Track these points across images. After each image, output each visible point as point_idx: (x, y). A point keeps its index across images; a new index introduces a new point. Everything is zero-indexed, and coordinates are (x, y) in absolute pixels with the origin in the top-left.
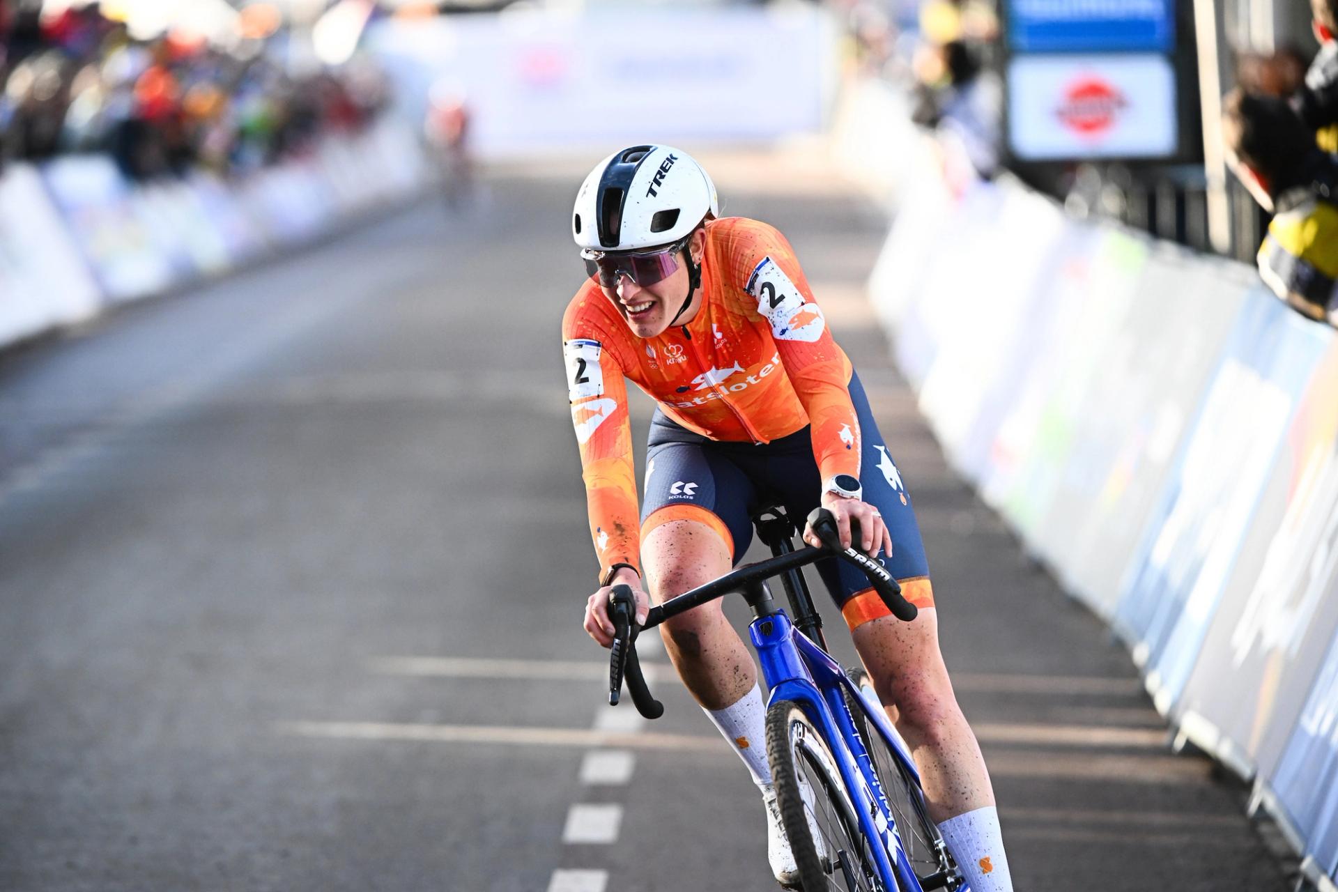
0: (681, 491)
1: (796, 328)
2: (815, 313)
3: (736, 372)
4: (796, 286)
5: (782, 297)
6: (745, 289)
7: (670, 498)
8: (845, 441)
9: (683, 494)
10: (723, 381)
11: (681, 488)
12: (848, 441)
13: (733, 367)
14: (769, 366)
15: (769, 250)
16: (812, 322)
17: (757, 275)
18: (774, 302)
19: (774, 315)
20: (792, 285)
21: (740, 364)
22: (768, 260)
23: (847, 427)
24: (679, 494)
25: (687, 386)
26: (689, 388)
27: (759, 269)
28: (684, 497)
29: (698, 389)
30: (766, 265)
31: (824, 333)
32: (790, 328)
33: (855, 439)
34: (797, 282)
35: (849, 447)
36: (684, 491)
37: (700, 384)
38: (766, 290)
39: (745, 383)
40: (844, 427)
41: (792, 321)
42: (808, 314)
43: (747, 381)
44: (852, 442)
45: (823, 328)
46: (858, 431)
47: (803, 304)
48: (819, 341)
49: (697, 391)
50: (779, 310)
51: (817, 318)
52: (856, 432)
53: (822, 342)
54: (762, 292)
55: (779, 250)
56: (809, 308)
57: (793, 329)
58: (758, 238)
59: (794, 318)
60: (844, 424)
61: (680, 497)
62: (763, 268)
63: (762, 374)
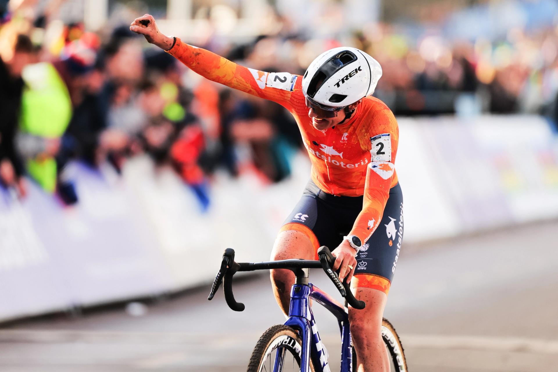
0: (299, 217)
1: (380, 169)
2: (391, 168)
3: (339, 156)
4: (392, 153)
5: (384, 153)
6: (371, 138)
7: (293, 220)
8: (369, 225)
9: (300, 219)
10: (332, 155)
11: (300, 216)
12: (370, 226)
13: (340, 153)
14: (353, 166)
15: (391, 132)
16: (388, 171)
17: (380, 137)
18: (379, 152)
19: (375, 157)
20: (390, 151)
21: (343, 155)
22: (389, 135)
23: (374, 220)
24: (298, 219)
25: (318, 144)
26: (318, 145)
27: (383, 135)
28: (300, 220)
29: (321, 149)
30: (387, 136)
31: (390, 178)
32: (379, 167)
33: (373, 227)
34: (393, 152)
35: (368, 229)
36: (301, 218)
37: (323, 148)
38: (380, 146)
39: (339, 163)
40: (373, 220)
41: (381, 165)
42: (389, 167)
43: (340, 163)
44: (371, 228)
45: (390, 176)
46: (377, 225)
47: (389, 161)
48: (386, 180)
49: (320, 150)
50: (379, 157)
51: (391, 171)
52: (376, 225)
53: (387, 181)
54: (377, 145)
55: (395, 135)
56: (390, 164)
57: (379, 168)
58: (390, 124)
59: (383, 164)
60: (373, 219)
61: (298, 220)
62: (385, 136)
63: (348, 166)
